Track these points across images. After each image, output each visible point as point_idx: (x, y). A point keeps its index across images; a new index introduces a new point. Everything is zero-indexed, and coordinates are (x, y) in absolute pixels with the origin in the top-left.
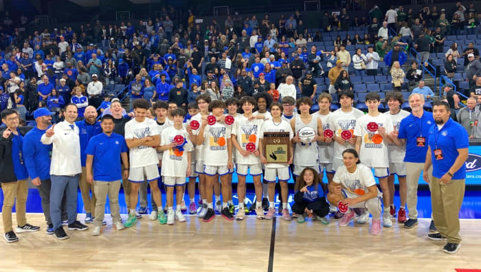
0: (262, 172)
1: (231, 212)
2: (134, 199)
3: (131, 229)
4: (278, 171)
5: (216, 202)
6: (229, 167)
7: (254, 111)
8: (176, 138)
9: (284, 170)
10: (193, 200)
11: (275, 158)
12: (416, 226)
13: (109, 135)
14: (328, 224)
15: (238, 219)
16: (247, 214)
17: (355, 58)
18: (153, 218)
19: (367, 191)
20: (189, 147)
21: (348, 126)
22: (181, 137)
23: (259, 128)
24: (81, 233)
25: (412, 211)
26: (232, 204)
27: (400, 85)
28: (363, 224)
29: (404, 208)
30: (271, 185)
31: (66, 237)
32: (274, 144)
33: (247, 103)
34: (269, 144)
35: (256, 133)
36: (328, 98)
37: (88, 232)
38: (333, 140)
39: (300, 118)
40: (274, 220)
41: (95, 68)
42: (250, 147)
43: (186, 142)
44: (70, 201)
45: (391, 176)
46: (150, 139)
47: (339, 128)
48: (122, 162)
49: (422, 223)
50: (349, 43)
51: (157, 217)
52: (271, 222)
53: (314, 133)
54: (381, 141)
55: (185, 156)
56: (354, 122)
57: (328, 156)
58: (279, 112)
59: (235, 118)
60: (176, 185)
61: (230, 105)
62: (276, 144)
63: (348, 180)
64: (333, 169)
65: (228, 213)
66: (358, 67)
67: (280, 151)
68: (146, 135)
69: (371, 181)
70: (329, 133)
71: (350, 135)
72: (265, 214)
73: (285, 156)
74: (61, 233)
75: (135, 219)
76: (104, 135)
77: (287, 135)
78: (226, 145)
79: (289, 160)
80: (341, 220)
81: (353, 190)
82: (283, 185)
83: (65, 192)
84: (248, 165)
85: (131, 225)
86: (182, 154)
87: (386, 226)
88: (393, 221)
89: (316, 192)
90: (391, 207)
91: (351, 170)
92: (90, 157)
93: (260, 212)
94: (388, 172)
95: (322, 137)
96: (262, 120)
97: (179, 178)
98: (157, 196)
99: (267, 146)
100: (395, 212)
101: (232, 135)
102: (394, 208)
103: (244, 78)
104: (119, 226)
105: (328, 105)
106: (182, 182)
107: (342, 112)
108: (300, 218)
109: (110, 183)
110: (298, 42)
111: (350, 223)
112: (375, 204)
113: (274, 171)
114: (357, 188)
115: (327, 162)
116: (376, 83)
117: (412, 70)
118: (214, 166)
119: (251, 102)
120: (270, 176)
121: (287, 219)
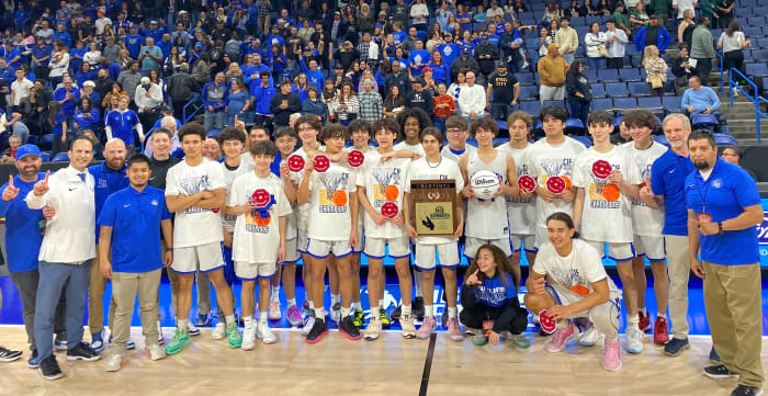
0: (409, 251)
1: (357, 324)
2: (185, 299)
3: (178, 358)
4: (437, 250)
5: (332, 305)
6: (352, 243)
7: (396, 142)
8: (256, 195)
9: (448, 247)
10: (293, 302)
11: (431, 226)
12: (685, 352)
13: (140, 190)
14: (527, 347)
15: (368, 339)
16: (385, 327)
17: (589, 38)
18: (219, 336)
19: (592, 291)
20: (281, 208)
21: (558, 170)
22: (265, 193)
23: (402, 174)
24: (88, 367)
25: (679, 325)
26: (360, 309)
27: (660, 85)
28: (591, 346)
29: (665, 316)
30: (427, 275)
31: (58, 376)
32: (430, 201)
33: (383, 130)
34: (421, 201)
35: (396, 183)
36: (525, 120)
37: (101, 364)
38: (535, 194)
39: (476, 154)
40: (433, 338)
41: (151, 62)
42: (389, 210)
43: (273, 202)
44: (73, 307)
45: (638, 259)
46: (208, 195)
47: (544, 173)
48: (162, 237)
49: (698, 344)
50: (575, 14)
51: (225, 335)
52: (426, 344)
53: (497, 181)
54: (618, 196)
55: (274, 224)
56: (568, 163)
57: (526, 221)
58: (436, 145)
59: (365, 155)
60: (258, 276)
61: (357, 131)
62: (434, 200)
63: (558, 269)
64: (536, 245)
65: (351, 328)
66: (593, 52)
67: (440, 214)
68: (201, 189)
69: (596, 273)
70: (527, 182)
71: (563, 185)
72: (418, 327)
73: (449, 222)
74: (51, 367)
75: (186, 338)
76: (132, 192)
77: (452, 185)
78: (347, 204)
79: (455, 229)
80: (550, 339)
81: (568, 286)
82: (448, 275)
83: (64, 290)
84: (384, 239)
85: (180, 349)
86: (267, 222)
87: (632, 353)
88: (645, 342)
89: (502, 289)
90: (641, 314)
91: (563, 251)
92: (106, 230)
93: (408, 324)
94: (633, 252)
95: (515, 189)
96: (409, 160)
97: (263, 264)
98: (224, 296)
99: (417, 205)
100: (648, 323)
101: (358, 187)
102: (645, 315)
103: (396, 76)
104: (156, 352)
105: (524, 132)
106: (268, 271)
107: (547, 144)
108: (479, 336)
109: (142, 275)
110: (490, 13)
111: (567, 346)
112: (606, 314)
113: (432, 249)
114: (574, 283)
115: (526, 232)
116: (621, 81)
117: (681, 60)
118: (327, 242)
119: (390, 129)
120: (425, 260)
121: (455, 337)
